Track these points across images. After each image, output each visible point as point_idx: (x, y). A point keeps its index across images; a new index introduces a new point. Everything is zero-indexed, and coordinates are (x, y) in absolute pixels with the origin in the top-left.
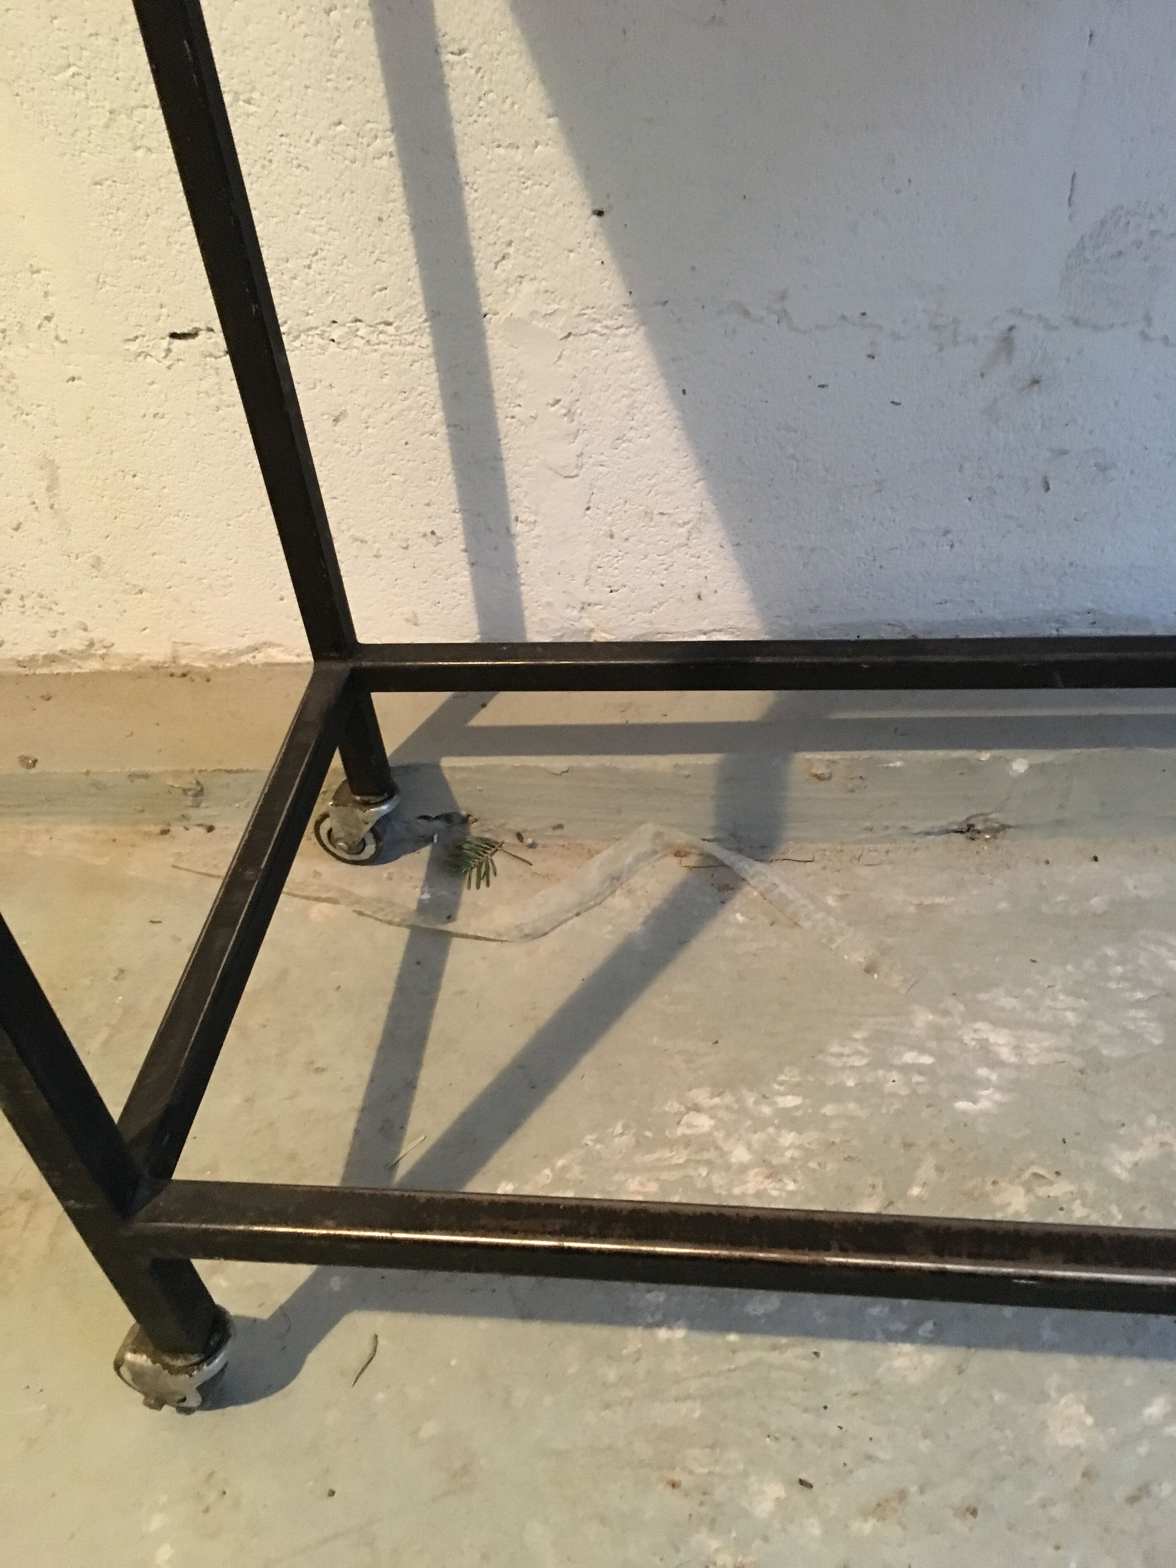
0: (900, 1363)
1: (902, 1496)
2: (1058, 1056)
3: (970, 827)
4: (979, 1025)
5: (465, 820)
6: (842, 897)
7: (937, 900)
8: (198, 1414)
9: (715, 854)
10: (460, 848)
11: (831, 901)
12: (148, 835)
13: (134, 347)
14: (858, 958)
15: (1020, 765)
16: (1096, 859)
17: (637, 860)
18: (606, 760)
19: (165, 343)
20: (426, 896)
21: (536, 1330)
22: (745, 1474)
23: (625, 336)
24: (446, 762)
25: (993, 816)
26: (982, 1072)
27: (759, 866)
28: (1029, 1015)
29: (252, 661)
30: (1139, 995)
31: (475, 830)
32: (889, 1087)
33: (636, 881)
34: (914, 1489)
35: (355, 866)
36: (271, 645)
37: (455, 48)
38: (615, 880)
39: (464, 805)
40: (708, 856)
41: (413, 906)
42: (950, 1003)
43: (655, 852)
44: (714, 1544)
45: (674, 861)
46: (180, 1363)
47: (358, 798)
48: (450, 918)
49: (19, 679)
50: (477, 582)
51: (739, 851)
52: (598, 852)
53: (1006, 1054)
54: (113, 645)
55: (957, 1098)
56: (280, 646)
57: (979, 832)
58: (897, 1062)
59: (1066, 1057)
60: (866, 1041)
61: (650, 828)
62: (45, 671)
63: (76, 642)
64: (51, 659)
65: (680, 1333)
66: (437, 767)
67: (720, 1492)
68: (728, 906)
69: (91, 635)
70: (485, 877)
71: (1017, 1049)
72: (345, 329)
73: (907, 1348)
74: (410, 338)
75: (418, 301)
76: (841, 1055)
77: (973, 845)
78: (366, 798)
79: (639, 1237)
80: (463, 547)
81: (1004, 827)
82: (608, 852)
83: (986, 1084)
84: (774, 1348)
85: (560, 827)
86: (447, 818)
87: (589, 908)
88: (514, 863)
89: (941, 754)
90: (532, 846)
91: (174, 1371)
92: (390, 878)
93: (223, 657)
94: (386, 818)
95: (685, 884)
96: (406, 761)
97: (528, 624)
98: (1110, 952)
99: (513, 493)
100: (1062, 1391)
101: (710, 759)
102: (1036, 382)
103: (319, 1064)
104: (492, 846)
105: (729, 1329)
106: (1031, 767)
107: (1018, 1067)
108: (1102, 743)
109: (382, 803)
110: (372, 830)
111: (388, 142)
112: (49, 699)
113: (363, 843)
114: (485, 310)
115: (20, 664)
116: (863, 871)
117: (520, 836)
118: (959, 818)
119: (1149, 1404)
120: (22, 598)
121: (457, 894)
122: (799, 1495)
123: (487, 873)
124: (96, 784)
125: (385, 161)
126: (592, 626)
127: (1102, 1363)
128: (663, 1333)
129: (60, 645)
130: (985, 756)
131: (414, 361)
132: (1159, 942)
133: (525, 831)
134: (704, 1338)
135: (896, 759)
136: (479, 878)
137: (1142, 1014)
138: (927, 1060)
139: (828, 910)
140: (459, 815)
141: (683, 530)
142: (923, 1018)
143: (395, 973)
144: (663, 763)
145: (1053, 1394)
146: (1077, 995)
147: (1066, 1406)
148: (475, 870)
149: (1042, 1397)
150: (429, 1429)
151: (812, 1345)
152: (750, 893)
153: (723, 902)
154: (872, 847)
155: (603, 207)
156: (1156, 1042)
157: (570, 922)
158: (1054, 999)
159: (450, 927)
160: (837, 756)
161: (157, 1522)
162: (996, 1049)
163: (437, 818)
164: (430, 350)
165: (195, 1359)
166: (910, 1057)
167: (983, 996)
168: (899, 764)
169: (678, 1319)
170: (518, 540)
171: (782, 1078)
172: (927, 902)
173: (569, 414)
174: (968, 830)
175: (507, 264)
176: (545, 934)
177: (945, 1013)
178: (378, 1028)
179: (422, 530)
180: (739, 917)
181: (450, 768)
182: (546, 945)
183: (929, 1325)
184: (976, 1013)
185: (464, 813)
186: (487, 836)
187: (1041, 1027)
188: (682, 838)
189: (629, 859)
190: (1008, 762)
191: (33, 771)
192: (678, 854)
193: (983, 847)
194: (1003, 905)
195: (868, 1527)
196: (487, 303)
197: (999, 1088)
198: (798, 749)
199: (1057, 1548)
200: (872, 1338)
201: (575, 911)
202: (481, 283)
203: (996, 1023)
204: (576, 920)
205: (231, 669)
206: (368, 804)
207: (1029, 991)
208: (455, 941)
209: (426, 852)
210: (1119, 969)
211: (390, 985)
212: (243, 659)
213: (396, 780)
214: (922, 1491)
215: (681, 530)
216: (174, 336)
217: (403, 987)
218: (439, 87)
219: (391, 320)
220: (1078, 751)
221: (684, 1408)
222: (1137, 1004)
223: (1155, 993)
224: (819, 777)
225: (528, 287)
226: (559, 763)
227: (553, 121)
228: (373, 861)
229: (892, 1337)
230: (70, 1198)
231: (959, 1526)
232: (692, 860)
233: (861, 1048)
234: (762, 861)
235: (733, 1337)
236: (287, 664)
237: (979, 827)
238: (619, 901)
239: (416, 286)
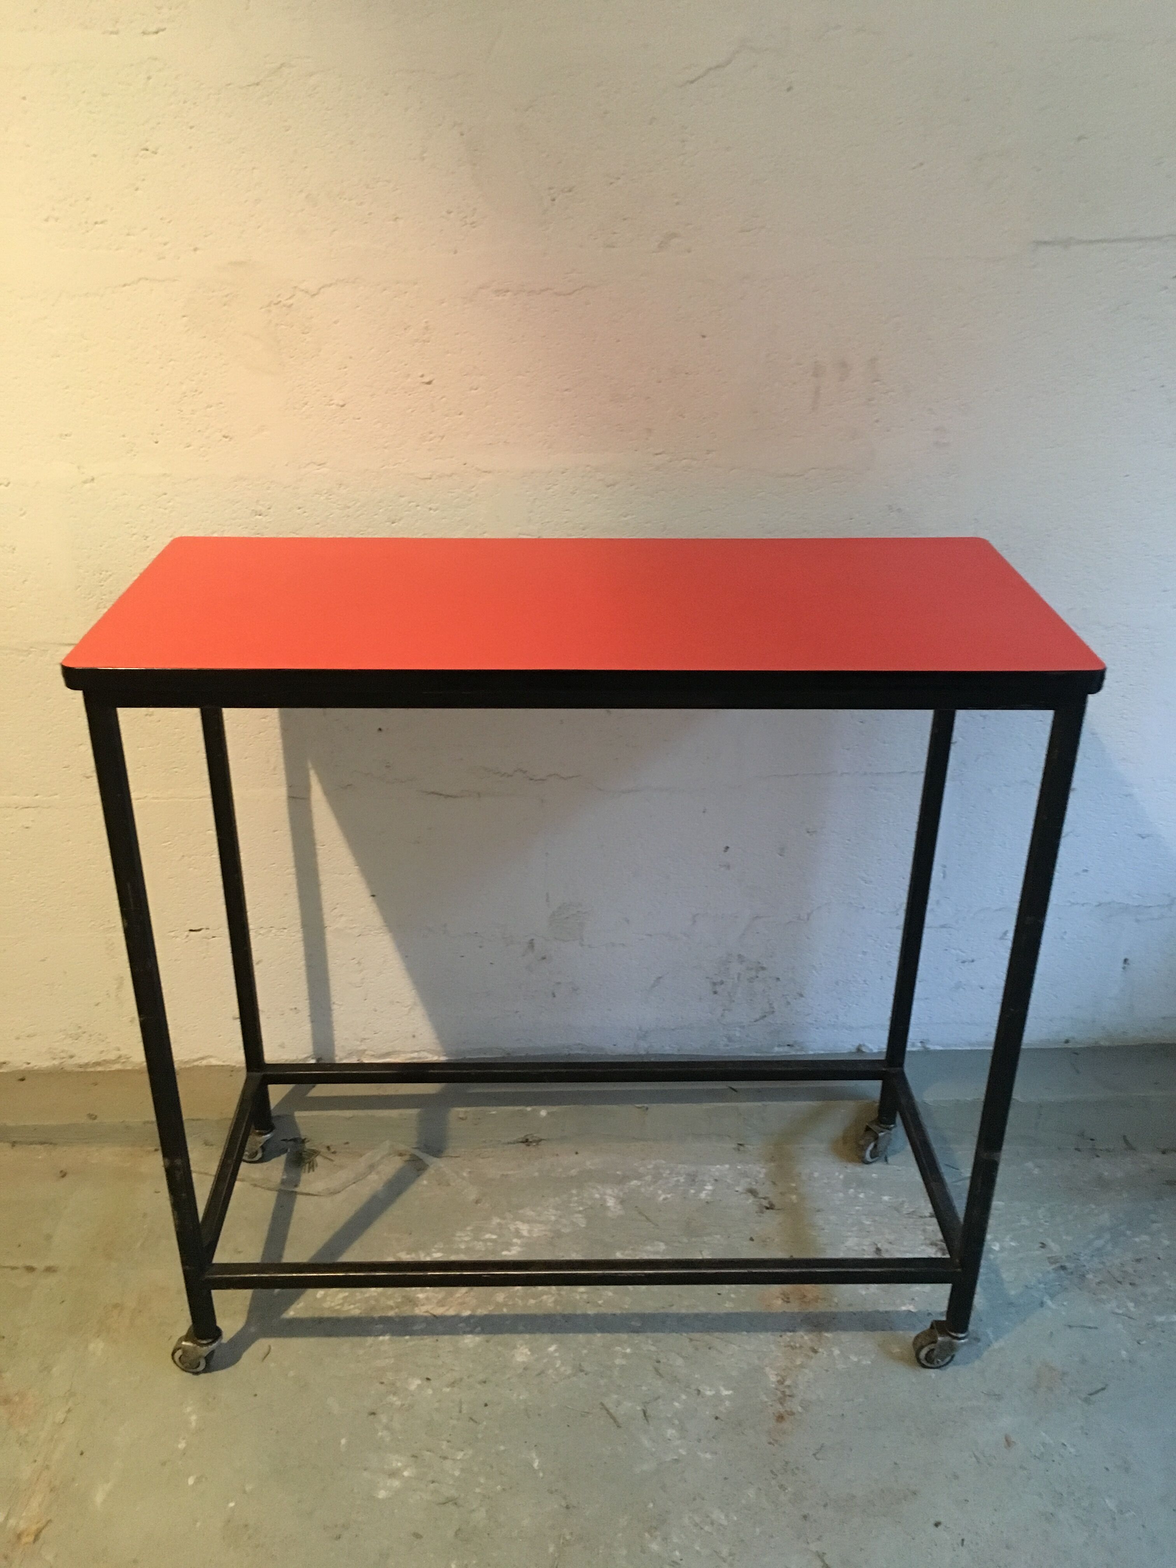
0: (466, 1341)
1: (461, 1379)
2: (544, 1233)
3: (527, 1141)
4: (517, 1222)
5: (303, 1141)
6: (470, 1172)
7: (509, 1173)
8: (202, 1376)
9: (415, 1154)
10: (301, 1154)
11: (465, 1174)
12: (149, 1152)
13: (172, 934)
14: (473, 1197)
15: (543, 1113)
16: (577, 1153)
17: (383, 1158)
18: (370, 1112)
19: (187, 933)
20: (285, 1177)
21: (333, 1340)
22: (407, 1378)
23: (382, 936)
24: (297, 1114)
25: (535, 1135)
26: (515, 1240)
27: (435, 1159)
28: (537, 1218)
29: (200, 1064)
30: (581, 1209)
31: (307, 1146)
32: (478, 1247)
33: (381, 1167)
34: (465, 1377)
35: (249, 1164)
36: (211, 1057)
37: (322, 844)
38: (372, 1167)
39: (304, 1133)
40: (412, 1155)
41: (279, 1181)
42: (507, 1215)
43: (390, 1154)
44: (395, 1399)
45: (398, 1158)
46: (205, 1342)
47: (257, 1131)
48: (296, 1186)
49: (79, 1074)
50: (313, 1028)
51: (427, 1153)
52: (364, 1154)
53: (525, 1233)
54: (130, 1057)
55: (503, 1250)
56: (216, 1057)
57: (531, 1142)
58: (482, 1238)
59: (547, 1233)
60: (472, 1231)
61: (388, 1143)
62: (92, 1069)
63: (112, 1056)
64: (98, 1064)
65: (387, 1338)
66: (292, 1117)
67: (398, 1384)
68: (421, 1177)
69: (121, 1053)
70: (312, 1167)
71: (530, 1231)
72: (266, 930)
73: (470, 1336)
74: (294, 934)
75: (298, 922)
76: (460, 1237)
77: (528, 1148)
78: (262, 1131)
79: (371, 1271)
80: (309, 1014)
81: (541, 1140)
82: (369, 1154)
83: (516, 1244)
84: (422, 1339)
85: (347, 1143)
86: (295, 1140)
87: (360, 1180)
88: (326, 1161)
89: (511, 1108)
90: (334, 1153)
91: (202, 1345)
92: (267, 1169)
93: (186, 1062)
94: (268, 1141)
95: (402, 1170)
96: (278, 1113)
97: (336, 1048)
98: (574, 1192)
99: (333, 993)
100: (521, 1345)
101: (414, 1112)
102: (544, 958)
103: (240, 1250)
104: (315, 1153)
105: (406, 1335)
106: (548, 1113)
107: (529, 1238)
108: (575, 1103)
109: (268, 1133)
110: (262, 1147)
111: (293, 870)
112: (96, 1085)
113: (256, 1153)
114: (326, 925)
115: (80, 1066)
116: (481, 1161)
117: (328, 1148)
118: (521, 1136)
119: (550, 1347)
120: (90, 1036)
121: (299, 1176)
122: (425, 1383)
123: (313, 1166)
124: (127, 1127)
125: (290, 876)
126: (366, 1048)
127: (538, 1336)
128: (381, 1338)
129: (104, 1057)
130: (529, 1109)
131: (294, 942)
132: (594, 1188)
133: (332, 1145)
134: (395, 1338)
135: (493, 1111)
136: (309, 1168)
137: (580, 1215)
138: (494, 1237)
139: (463, 1178)
140: (300, 1138)
141: (407, 1009)
142: (496, 1220)
143: (271, 1211)
144: (394, 1113)
145: (518, 1346)
146: (557, 1209)
147: (523, 1350)
148: (307, 1165)
149: (515, 1347)
150: (291, 1374)
151: (435, 1337)
152: (431, 1170)
153: (419, 1176)
154: (485, 1150)
155: (374, 894)
156: (583, 1226)
157: (351, 1186)
158: (548, 1211)
159: (297, 1189)
160: (469, 1109)
161: (189, 1409)
162: (521, 1231)
163: (291, 1140)
164: (301, 939)
165: (210, 1340)
166: (488, 1236)
167: (521, 1211)
168: (494, 1113)
169: (387, 1332)
170: (334, 1012)
171: (436, 1246)
172: (505, 1173)
173: (359, 963)
174: (526, 1141)
175: (336, 911)
176: (339, 1192)
177: (504, 1218)
178: (265, 1235)
179: (291, 1007)
180: (425, 1182)
181: (299, 1117)
182: (339, 1197)
183: (479, 1329)
184: (517, 1218)
185: (303, 1138)
186: (313, 1148)
187: (541, 1222)
188: (402, 1147)
189: (378, 1158)
190: (540, 1111)
191: (96, 1121)
192: (401, 1155)
193: (532, 1149)
194: (536, 1174)
195: (448, 1390)
196: (327, 923)
197: (520, 1246)
198: (453, 1106)
199: (511, 1390)
200: (458, 1334)
201: (353, 1181)
202: (325, 917)
203: (523, 1222)
204: (354, 1185)
205: (189, 1068)
206: (261, 1134)
207: (539, 1208)
208: (299, 1197)
209: (283, 1157)
210: (576, 1198)
211: (270, 1217)
212: (196, 1064)
213: (273, 1121)
214: (468, 1377)
215: (406, 1009)
216: (191, 930)
217: (275, 1218)
218: (314, 855)
219: (286, 927)
220: (566, 1106)
221: (387, 1360)
222: (580, 1212)
223: (586, 1207)
224: (462, 1119)
225: (343, 919)
226: (348, 1113)
227: (357, 867)
228: (261, 1161)
229: (465, 1333)
230: (187, 1264)
231: (479, 1386)
232: (407, 1158)
233: (469, 1233)
234: (438, 1157)
235: (407, 1337)
236: (218, 1066)
237: (530, 1140)
238: (373, 1177)
239: (298, 916)
